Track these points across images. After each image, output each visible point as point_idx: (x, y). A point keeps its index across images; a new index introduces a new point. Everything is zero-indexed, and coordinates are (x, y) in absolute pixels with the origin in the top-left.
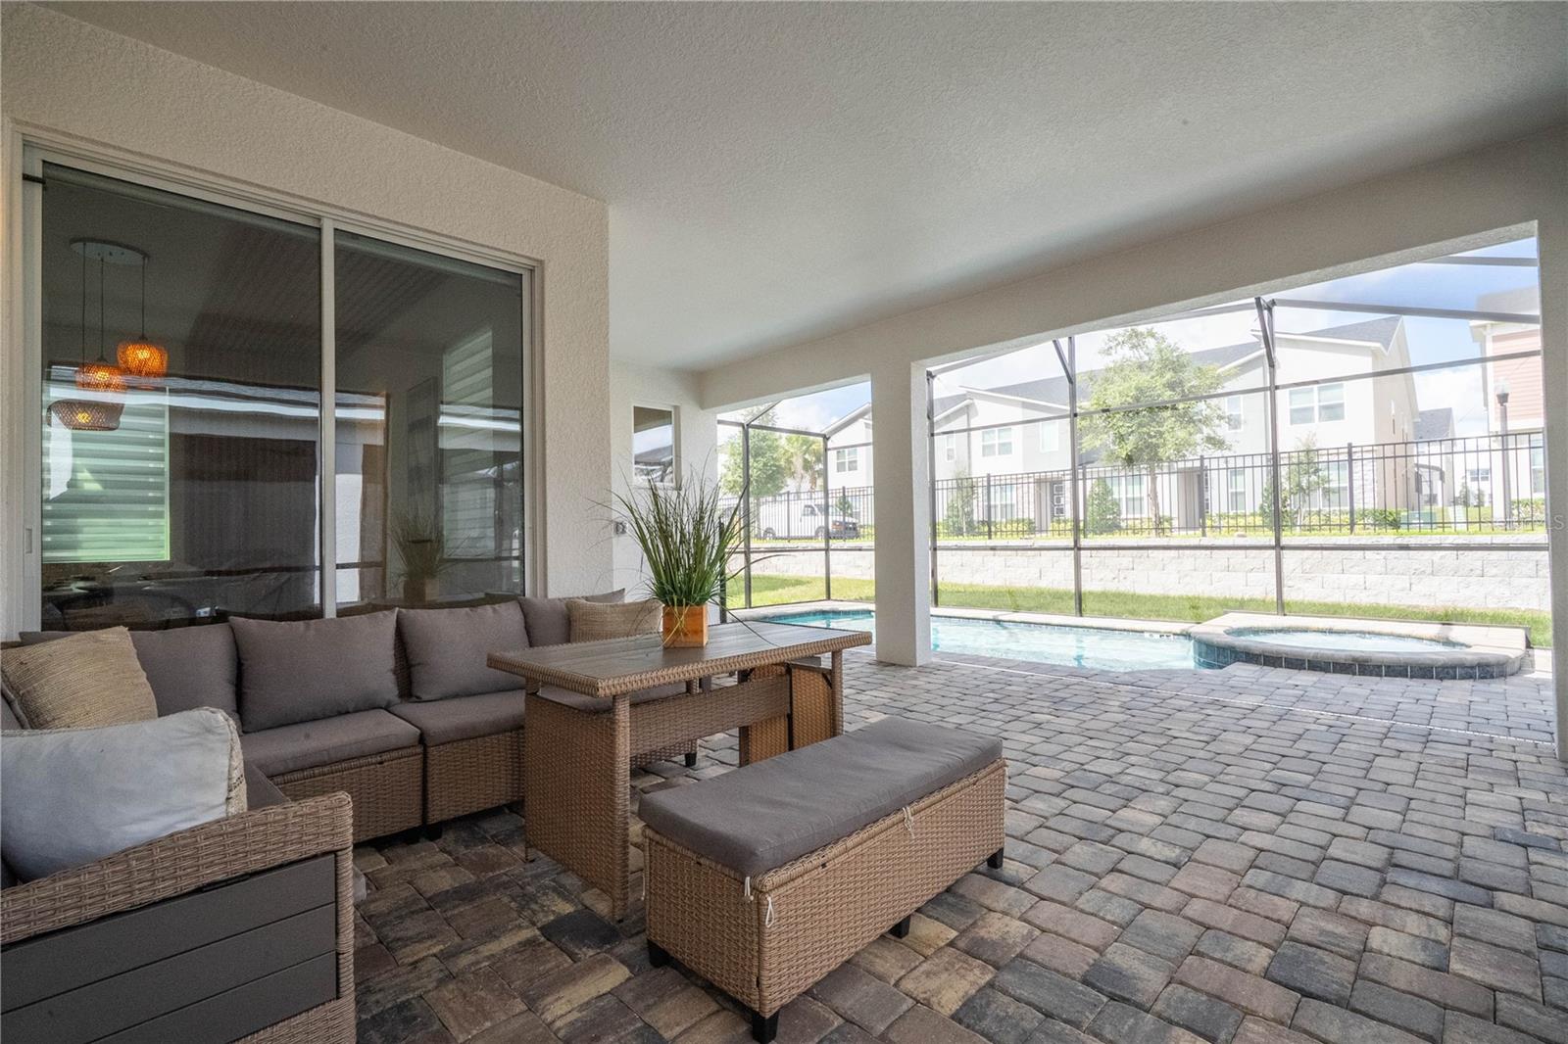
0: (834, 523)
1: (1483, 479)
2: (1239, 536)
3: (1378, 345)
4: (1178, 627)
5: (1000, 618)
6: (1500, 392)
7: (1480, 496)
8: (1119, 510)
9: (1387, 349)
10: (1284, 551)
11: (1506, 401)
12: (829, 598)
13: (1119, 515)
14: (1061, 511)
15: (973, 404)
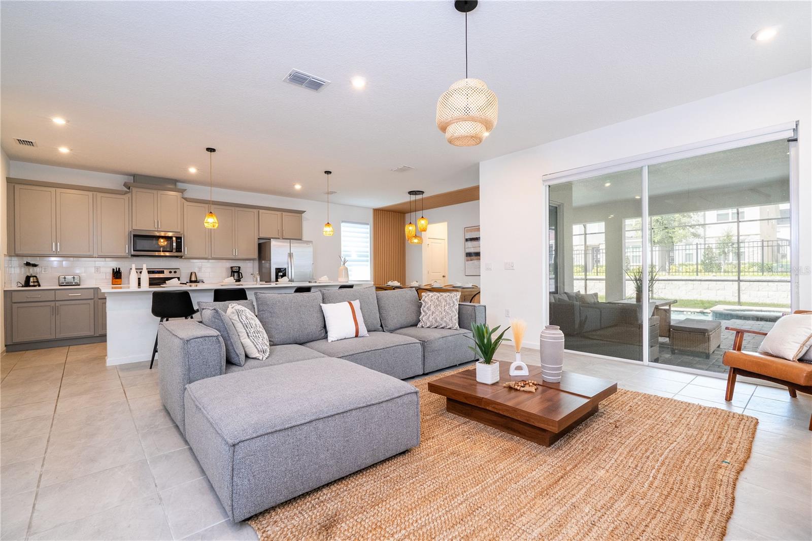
2: (713, 276)
4: (698, 310)
10: (741, 282)
13: (629, 263)
14: (598, 261)
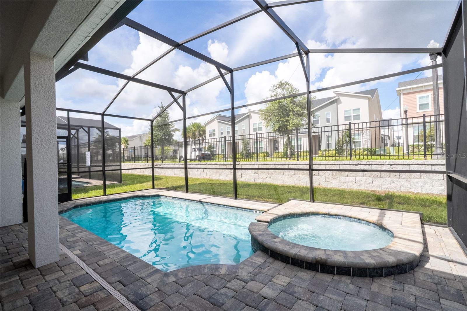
0: (202, 154)
1: (400, 139)
3: (370, 96)
5: (202, 200)
6: (405, 110)
7: (399, 143)
8: (294, 148)
9: (373, 98)
10: (313, 171)
11: (407, 113)
12: (154, 188)
15: (250, 115)
